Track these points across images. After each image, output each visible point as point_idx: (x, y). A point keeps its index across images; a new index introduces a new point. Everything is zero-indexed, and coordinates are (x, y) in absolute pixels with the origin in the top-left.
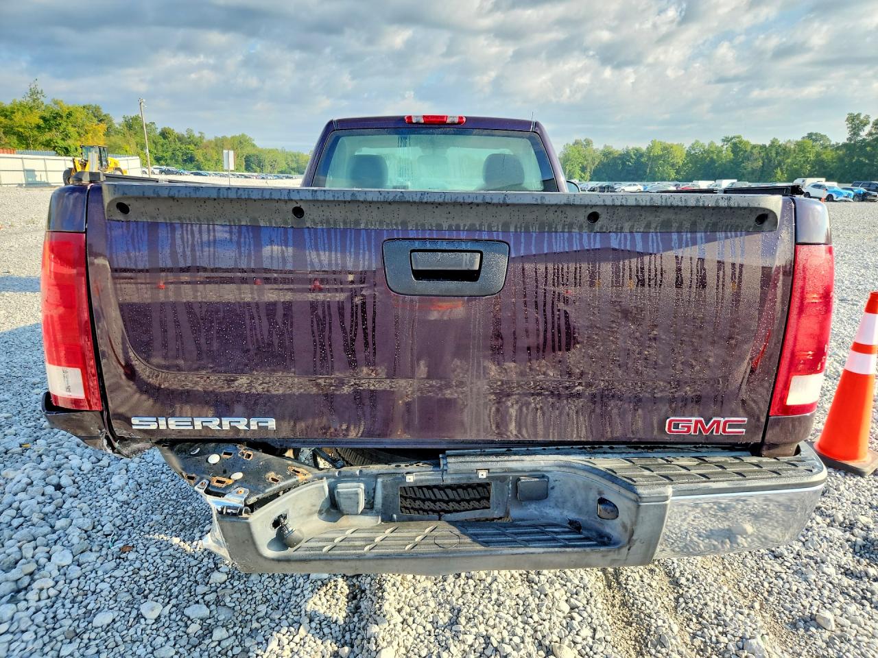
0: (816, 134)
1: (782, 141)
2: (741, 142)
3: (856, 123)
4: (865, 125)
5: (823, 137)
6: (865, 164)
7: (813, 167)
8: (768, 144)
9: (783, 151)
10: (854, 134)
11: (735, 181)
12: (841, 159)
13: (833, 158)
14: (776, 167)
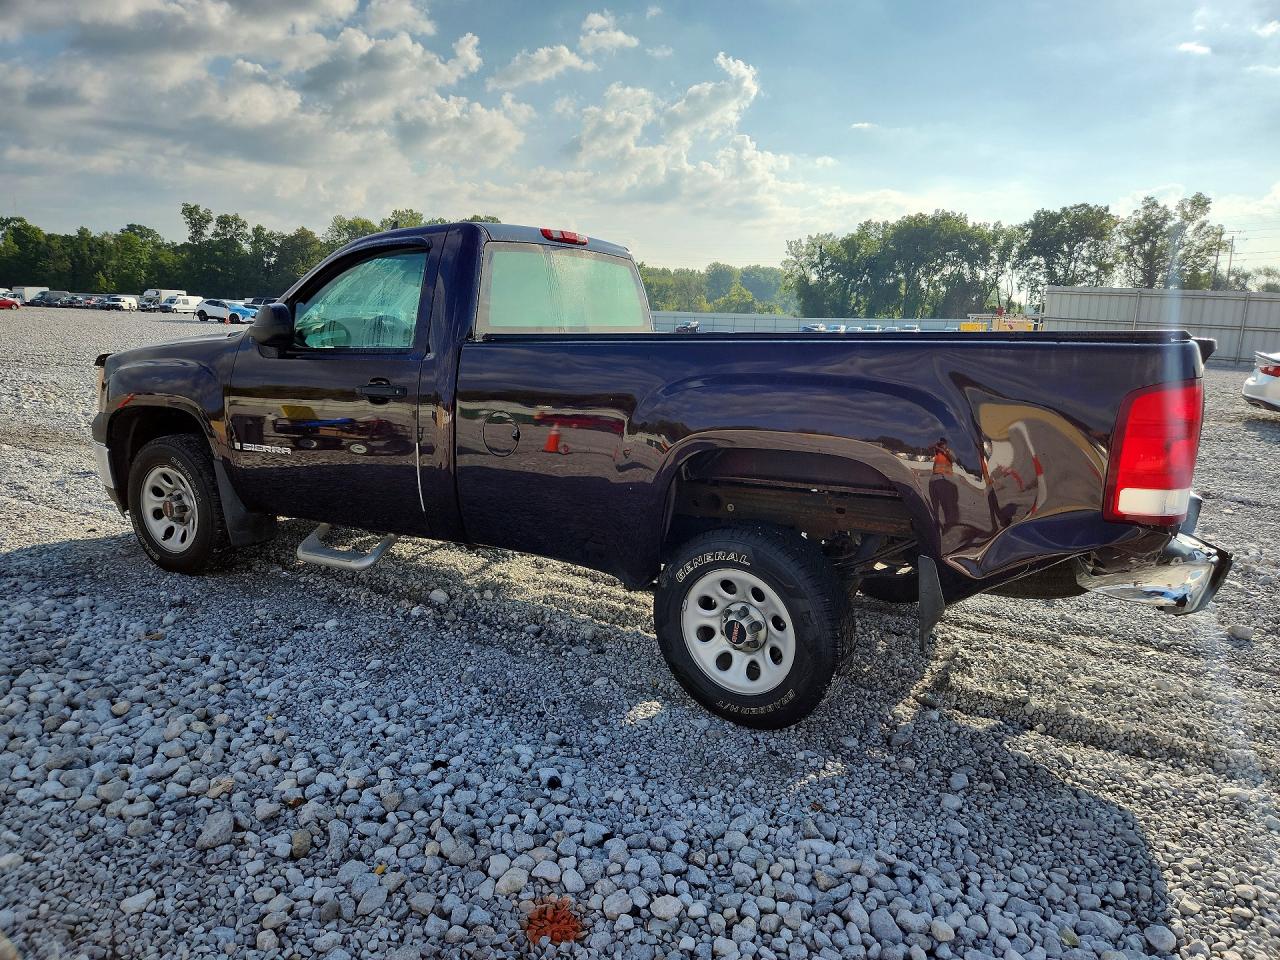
0: (140, 227)
1: (95, 232)
2: (27, 228)
3: (195, 218)
4: (208, 222)
5: (150, 232)
6: (219, 274)
7: (150, 273)
8: (74, 233)
9: (99, 246)
10: (196, 232)
11: (46, 289)
12: (186, 265)
13: (175, 264)
14: (96, 271)
